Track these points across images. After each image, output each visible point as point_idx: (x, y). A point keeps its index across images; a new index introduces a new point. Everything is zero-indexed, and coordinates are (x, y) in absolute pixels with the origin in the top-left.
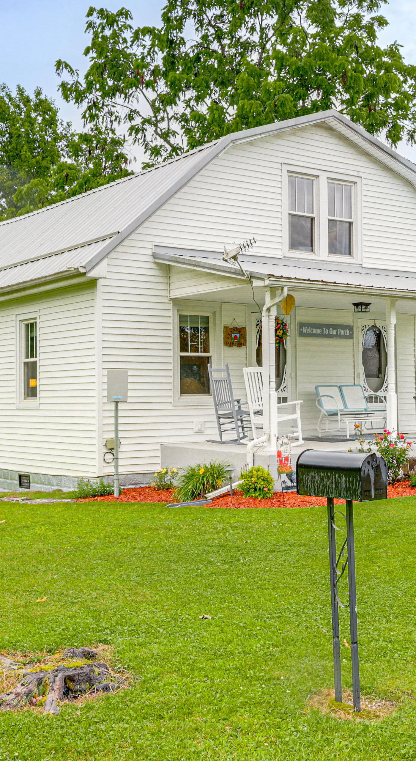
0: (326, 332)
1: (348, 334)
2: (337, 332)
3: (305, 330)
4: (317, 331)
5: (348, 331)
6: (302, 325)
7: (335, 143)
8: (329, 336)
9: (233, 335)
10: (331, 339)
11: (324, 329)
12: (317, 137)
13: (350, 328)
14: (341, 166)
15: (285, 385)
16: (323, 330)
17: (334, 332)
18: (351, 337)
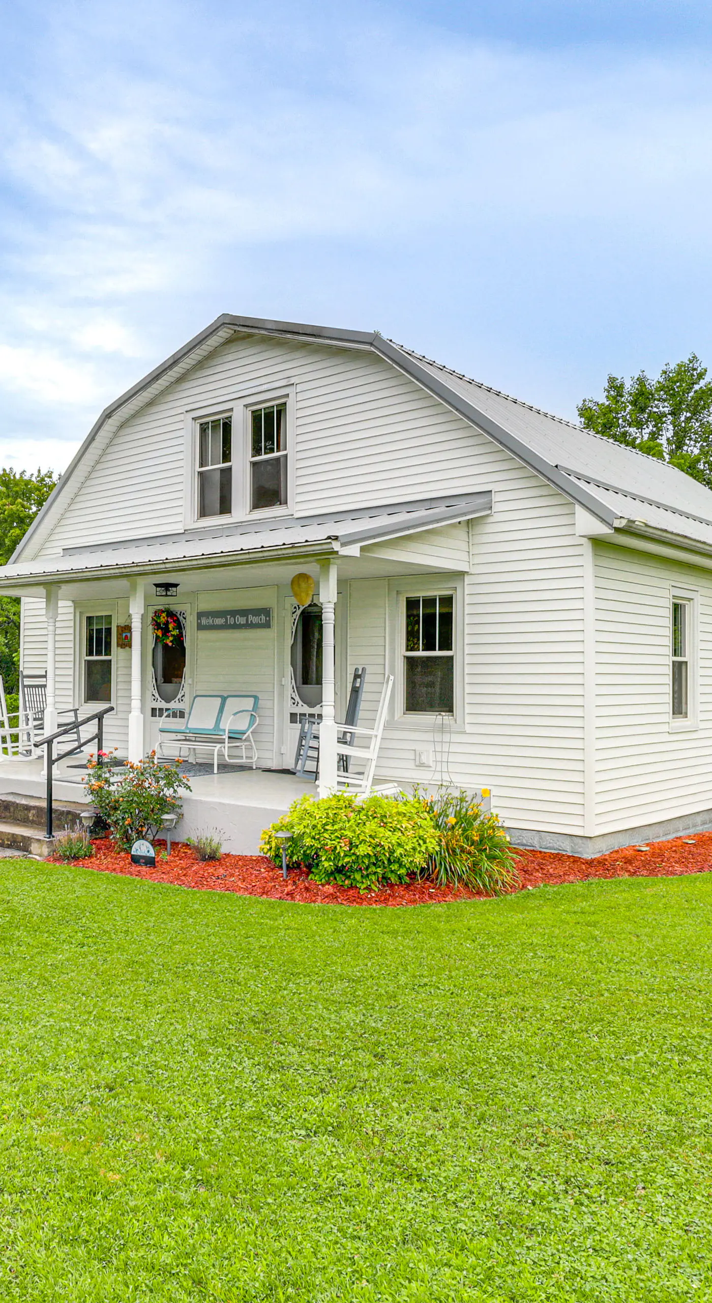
0: (231, 621)
1: (263, 621)
2: (247, 620)
3: (204, 621)
4: (219, 621)
5: (263, 617)
6: (200, 615)
7: (255, 351)
8: (236, 627)
9: (124, 635)
10: (239, 630)
11: (229, 617)
12: (230, 357)
13: (266, 612)
14: (263, 380)
15: (183, 694)
16: (226, 619)
17: (242, 620)
18: (267, 625)
